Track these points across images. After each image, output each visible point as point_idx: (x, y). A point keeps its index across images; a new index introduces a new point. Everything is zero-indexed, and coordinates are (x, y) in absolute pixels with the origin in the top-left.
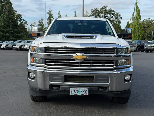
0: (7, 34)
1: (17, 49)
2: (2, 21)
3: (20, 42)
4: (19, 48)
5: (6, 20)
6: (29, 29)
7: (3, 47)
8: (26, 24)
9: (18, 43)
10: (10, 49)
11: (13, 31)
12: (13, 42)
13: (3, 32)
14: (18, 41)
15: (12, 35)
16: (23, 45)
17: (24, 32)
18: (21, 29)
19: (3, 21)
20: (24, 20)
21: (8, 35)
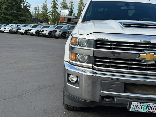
0: (10, 17)
1: (22, 34)
2: (5, 3)
3: (25, 26)
4: (24, 33)
5: (10, 2)
6: (33, 13)
7: (7, 31)
8: (30, 7)
9: (23, 27)
10: (15, 33)
11: (17, 14)
12: (18, 26)
13: (7, 14)
14: (23, 25)
15: (16, 18)
16: (29, 29)
17: (28, 15)
18: (25, 12)
19: (7, 3)
20: (27, 3)
21: (12, 18)
